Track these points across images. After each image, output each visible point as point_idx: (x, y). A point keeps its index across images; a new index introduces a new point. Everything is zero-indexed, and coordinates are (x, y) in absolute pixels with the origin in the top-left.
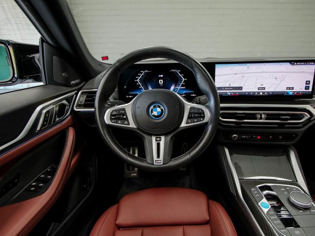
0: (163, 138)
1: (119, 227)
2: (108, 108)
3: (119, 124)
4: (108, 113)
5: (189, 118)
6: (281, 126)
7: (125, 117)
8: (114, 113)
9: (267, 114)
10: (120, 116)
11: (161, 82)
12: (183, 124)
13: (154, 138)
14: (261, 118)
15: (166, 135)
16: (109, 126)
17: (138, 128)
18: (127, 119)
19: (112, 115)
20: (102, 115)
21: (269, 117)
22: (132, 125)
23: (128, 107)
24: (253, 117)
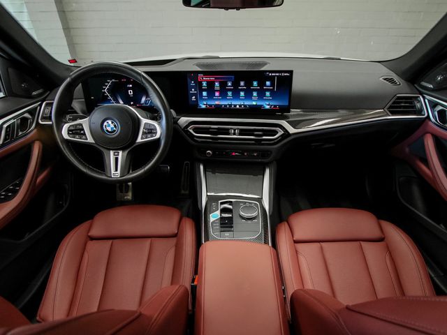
0: (121, 153)
1: (92, 239)
2: (66, 123)
3: (77, 139)
4: (65, 127)
5: (144, 133)
6: (258, 142)
7: (82, 132)
8: (72, 128)
9: (241, 130)
10: (77, 131)
11: (131, 92)
12: (139, 140)
13: (112, 152)
14: (234, 134)
15: (123, 149)
16: (67, 141)
17: (96, 143)
18: (84, 134)
19: (69, 130)
20: (60, 129)
21: (242, 132)
22: (90, 140)
23: (85, 122)
24: (226, 132)
